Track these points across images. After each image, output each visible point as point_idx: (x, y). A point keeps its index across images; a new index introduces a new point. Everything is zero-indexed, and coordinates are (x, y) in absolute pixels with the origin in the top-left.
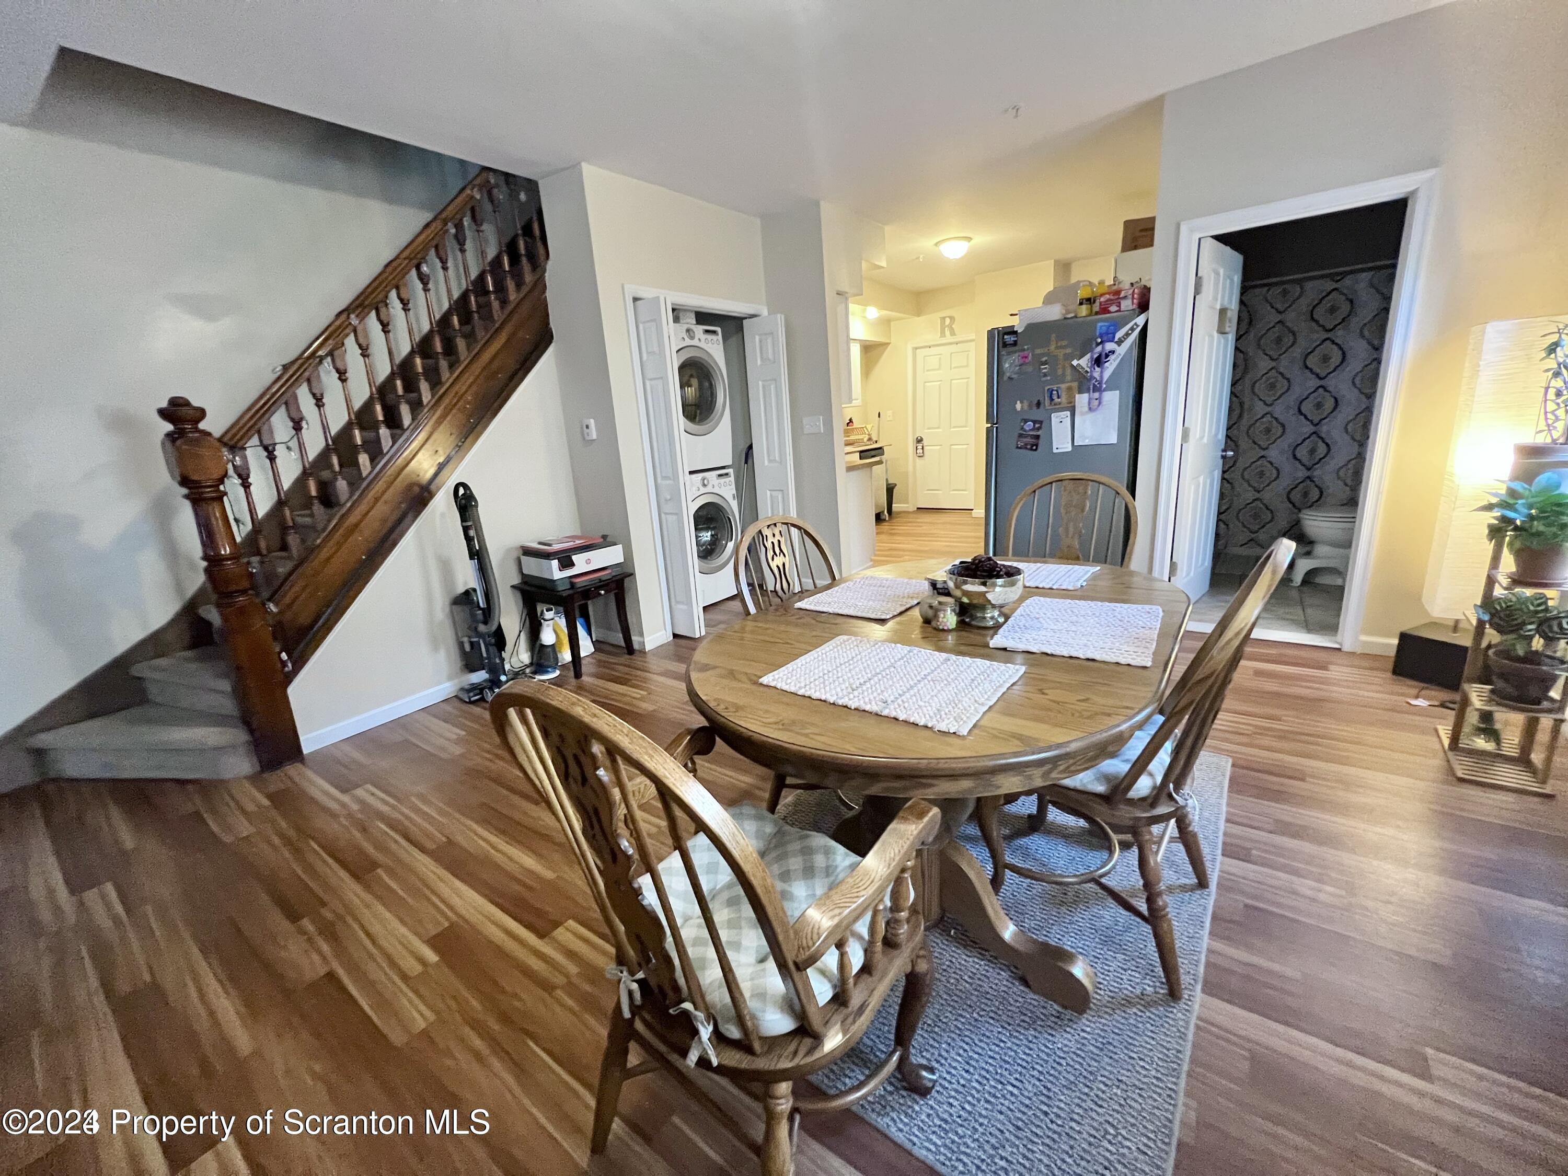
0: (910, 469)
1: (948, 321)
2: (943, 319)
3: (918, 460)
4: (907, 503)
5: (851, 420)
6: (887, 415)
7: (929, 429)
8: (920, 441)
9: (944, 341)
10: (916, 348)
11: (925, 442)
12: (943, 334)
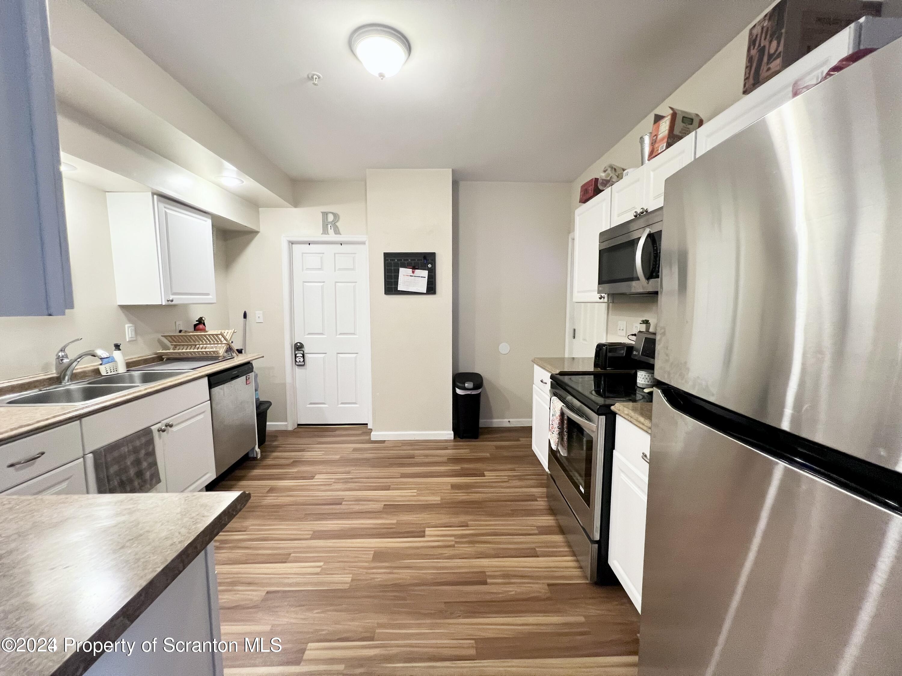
0: (289, 380)
1: (331, 218)
2: (325, 214)
3: (298, 370)
4: (286, 421)
5: (201, 321)
6: (256, 316)
7: (309, 334)
8: (299, 347)
9: (326, 238)
10: (292, 243)
11: (306, 349)
12: (325, 231)
